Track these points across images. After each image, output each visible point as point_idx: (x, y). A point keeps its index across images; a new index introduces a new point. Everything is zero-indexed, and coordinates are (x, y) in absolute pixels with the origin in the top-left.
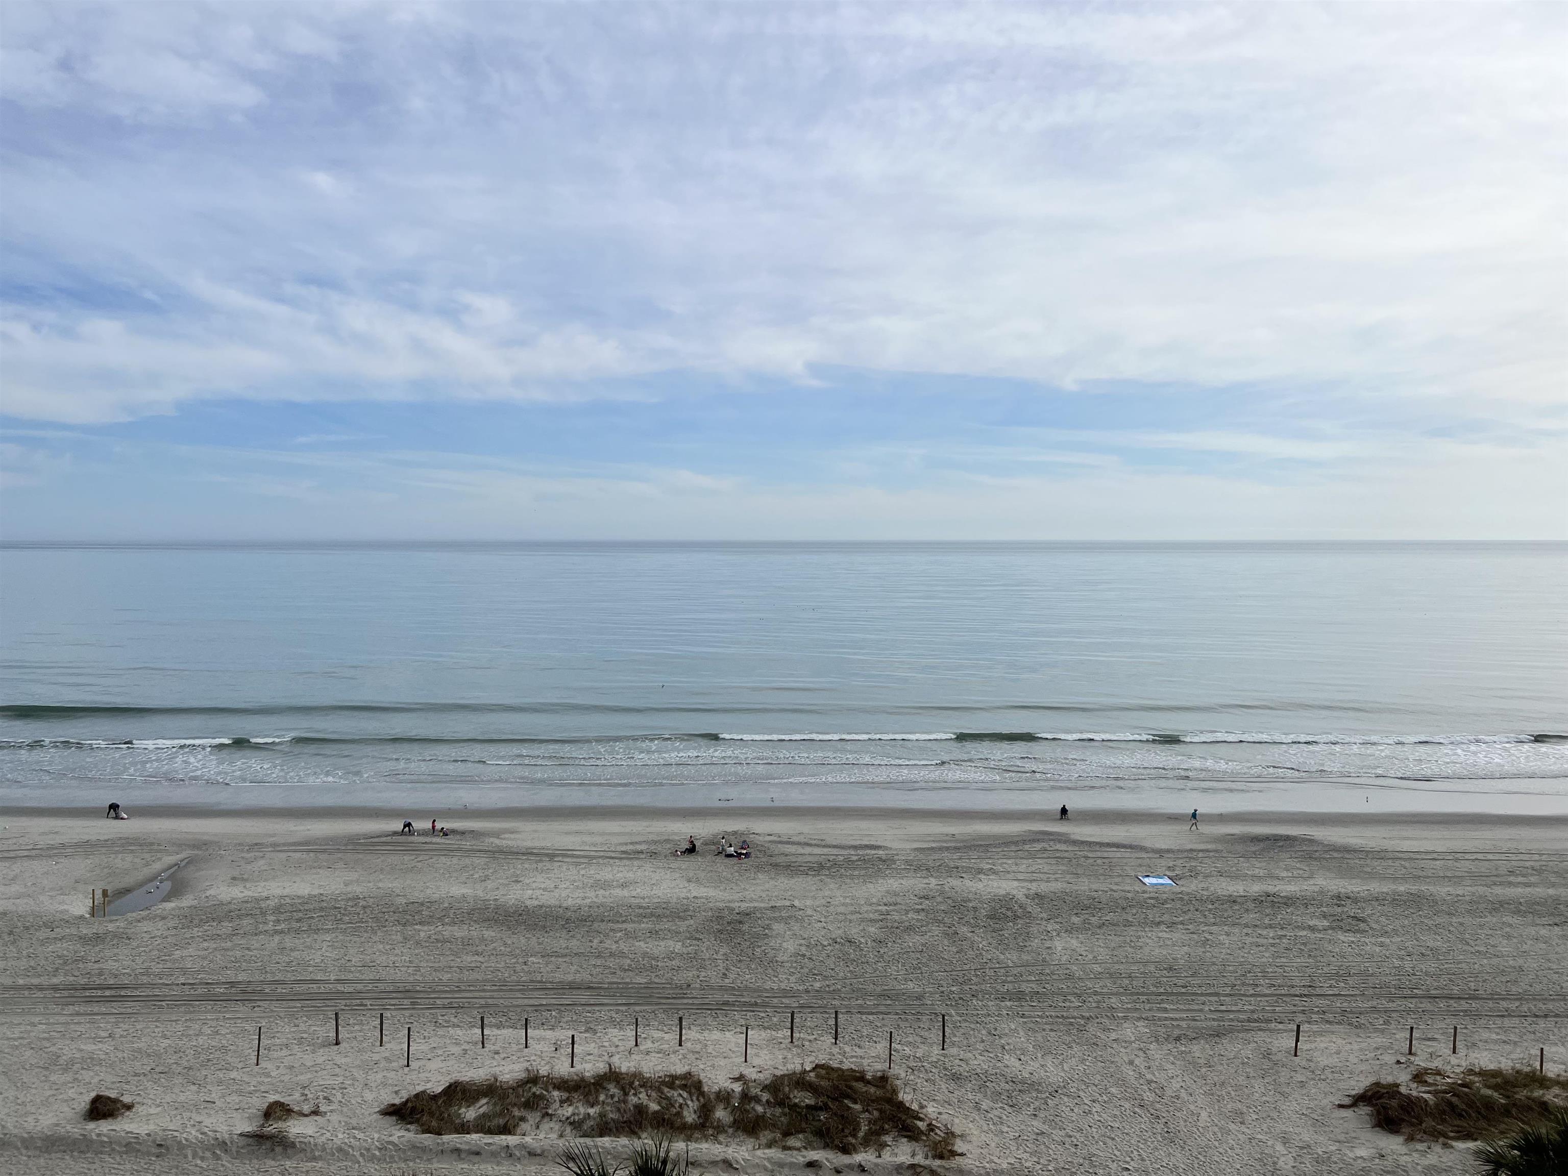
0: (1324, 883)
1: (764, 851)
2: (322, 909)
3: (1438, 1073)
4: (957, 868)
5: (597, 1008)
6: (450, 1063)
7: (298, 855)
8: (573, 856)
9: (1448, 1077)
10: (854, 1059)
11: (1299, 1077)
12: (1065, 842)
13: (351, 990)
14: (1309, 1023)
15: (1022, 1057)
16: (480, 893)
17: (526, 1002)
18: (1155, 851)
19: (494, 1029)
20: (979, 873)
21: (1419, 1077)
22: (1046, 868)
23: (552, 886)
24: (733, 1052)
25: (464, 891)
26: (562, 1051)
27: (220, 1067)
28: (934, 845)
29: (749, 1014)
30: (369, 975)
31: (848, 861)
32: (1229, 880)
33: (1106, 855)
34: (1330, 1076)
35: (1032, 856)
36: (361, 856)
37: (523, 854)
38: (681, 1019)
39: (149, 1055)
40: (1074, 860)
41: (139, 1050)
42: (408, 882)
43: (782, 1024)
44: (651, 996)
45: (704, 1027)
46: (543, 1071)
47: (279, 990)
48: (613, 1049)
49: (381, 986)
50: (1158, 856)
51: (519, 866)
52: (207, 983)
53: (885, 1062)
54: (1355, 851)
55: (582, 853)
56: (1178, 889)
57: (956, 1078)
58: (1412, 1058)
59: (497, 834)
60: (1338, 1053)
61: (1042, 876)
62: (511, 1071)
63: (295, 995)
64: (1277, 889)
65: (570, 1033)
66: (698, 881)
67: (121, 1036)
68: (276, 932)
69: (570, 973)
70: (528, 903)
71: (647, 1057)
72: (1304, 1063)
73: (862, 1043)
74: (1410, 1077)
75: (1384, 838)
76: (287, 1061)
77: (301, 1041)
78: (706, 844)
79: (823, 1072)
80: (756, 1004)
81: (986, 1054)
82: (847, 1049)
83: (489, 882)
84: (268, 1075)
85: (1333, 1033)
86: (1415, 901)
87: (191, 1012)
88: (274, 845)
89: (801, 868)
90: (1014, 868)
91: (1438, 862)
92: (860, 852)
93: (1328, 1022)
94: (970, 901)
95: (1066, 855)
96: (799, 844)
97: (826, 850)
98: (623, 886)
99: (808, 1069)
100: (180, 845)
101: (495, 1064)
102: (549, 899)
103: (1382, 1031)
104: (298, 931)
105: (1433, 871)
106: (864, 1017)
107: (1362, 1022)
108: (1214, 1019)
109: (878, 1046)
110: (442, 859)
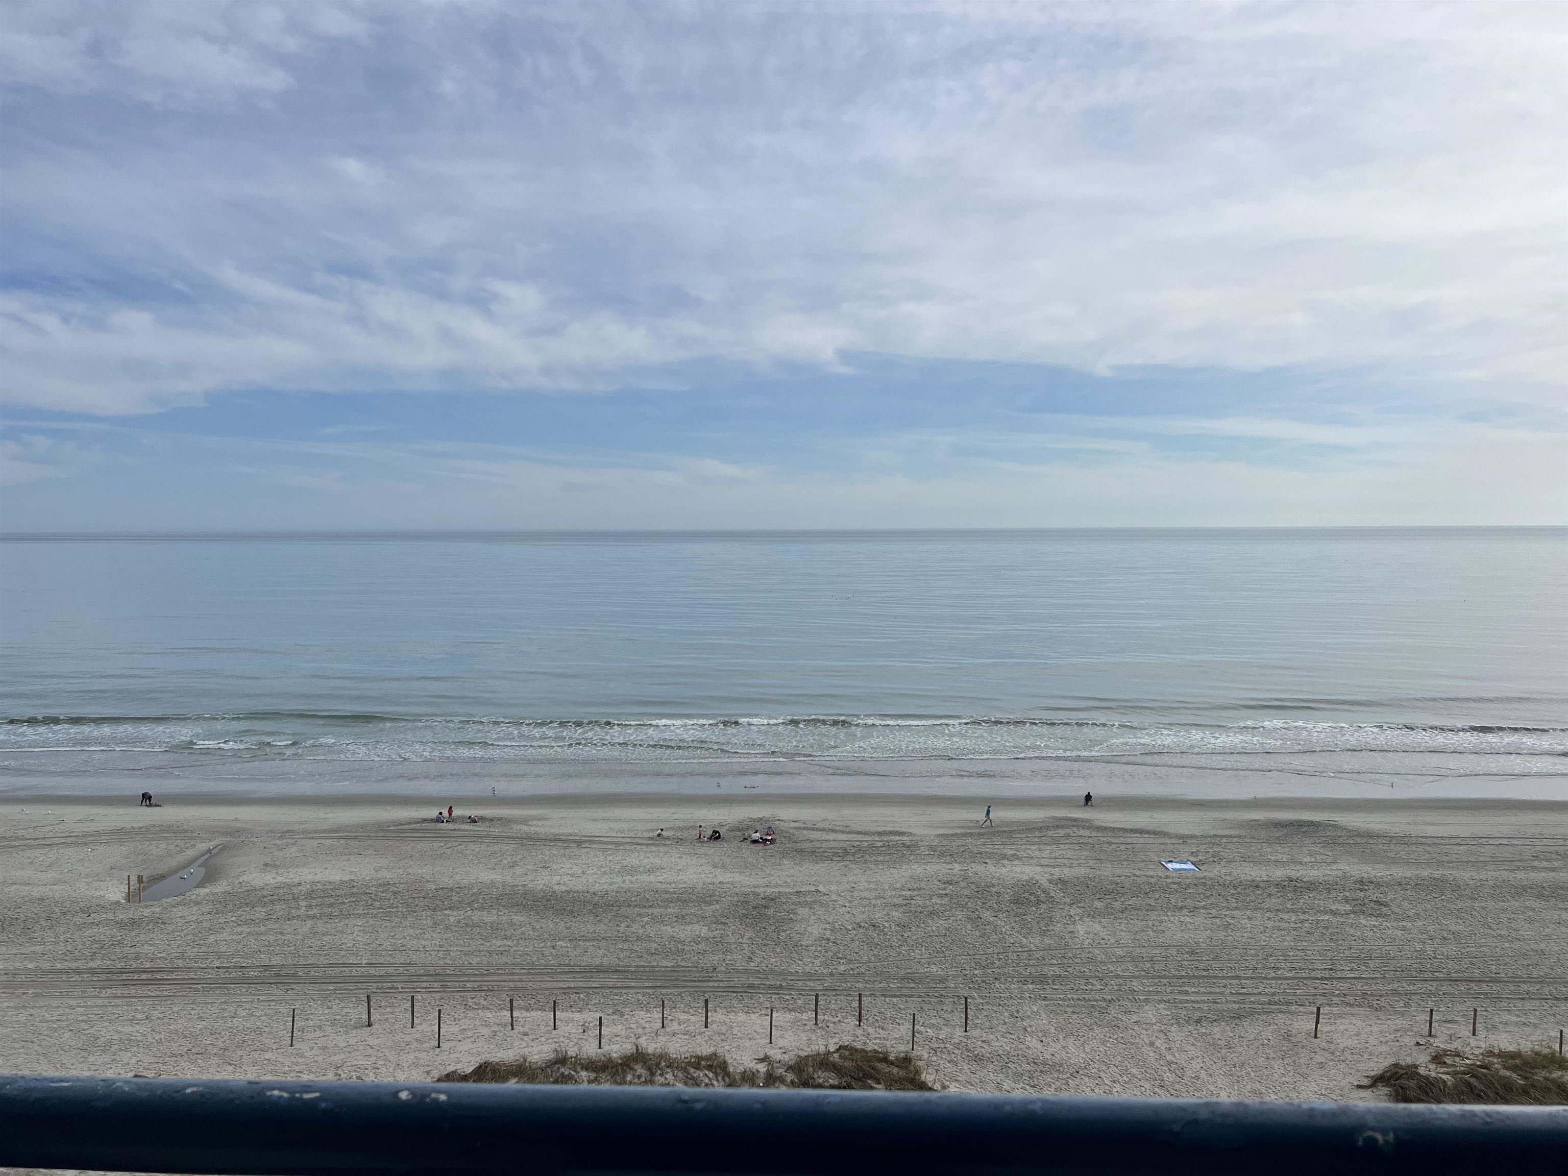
0: (1347, 868)
1: (790, 838)
2: (353, 895)
3: (1457, 1054)
4: (981, 853)
5: (624, 991)
6: (479, 1045)
7: (328, 842)
8: (600, 842)
9: (1467, 1058)
10: (878, 1041)
11: (1319, 1058)
12: (1089, 828)
13: (382, 973)
14: (1330, 1005)
15: (1044, 1039)
16: (509, 879)
17: (555, 985)
18: (1178, 836)
19: (524, 1012)
20: (1003, 859)
21: (1437, 1059)
22: (1070, 854)
23: (580, 872)
24: (758, 1033)
25: (493, 877)
26: (590, 1033)
27: (255, 1047)
28: (958, 831)
29: (774, 996)
30: (400, 958)
31: (873, 846)
32: (1252, 865)
33: (1129, 840)
34: (1350, 1057)
35: (1055, 841)
36: (390, 843)
37: (551, 840)
38: (706, 1001)
39: (185, 1037)
40: (1097, 846)
41: (176, 1032)
42: (438, 868)
43: (807, 1006)
44: (677, 980)
45: (730, 1010)
46: (571, 1052)
47: (312, 973)
48: (640, 1031)
49: (412, 970)
50: (1181, 841)
51: (547, 852)
52: (242, 967)
53: (908, 1043)
54: (1378, 836)
55: (609, 839)
56: (1200, 875)
57: (978, 1059)
58: (1432, 1040)
59: (525, 821)
60: (1358, 1034)
61: (1066, 861)
62: (539, 1052)
63: (326, 978)
64: (1300, 874)
65: (598, 1015)
66: (724, 866)
67: (159, 1018)
68: (308, 917)
69: (599, 956)
70: (556, 888)
71: (674, 1039)
72: (1324, 1045)
73: (886, 1025)
74: (1429, 1058)
75: (1409, 824)
76: (321, 1042)
77: (333, 1023)
78: (732, 831)
79: (847, 1053)
80: (781, 987)
81: (1008, 1036)
82: (871, 1030)
83: (517, 868)
84: (302, 1056)
85: (1353, 1015)
86: (1438, 886)
87: (225, 995)
88: (305, 832)
89: (826, 854)
90: (1037, 854)
91: (1462, 847)
92: (885, 838)
93: (1349, 1005)
94: (994, 886)
95: (1090, 840)
96: (824, 830)
97: (850, 836)
98: (650, 871)
99: (832, 1050)
100: (214, 832)
101: (524, 1045)
102: (577, 885)
103: (1403, 1014)
104: (330, 916)
105: (1457, 856)
106: (887, 999)
107: (1382, 1004)
108: (1234, 1002)
109: (902, 1028)
110: (472, 846)
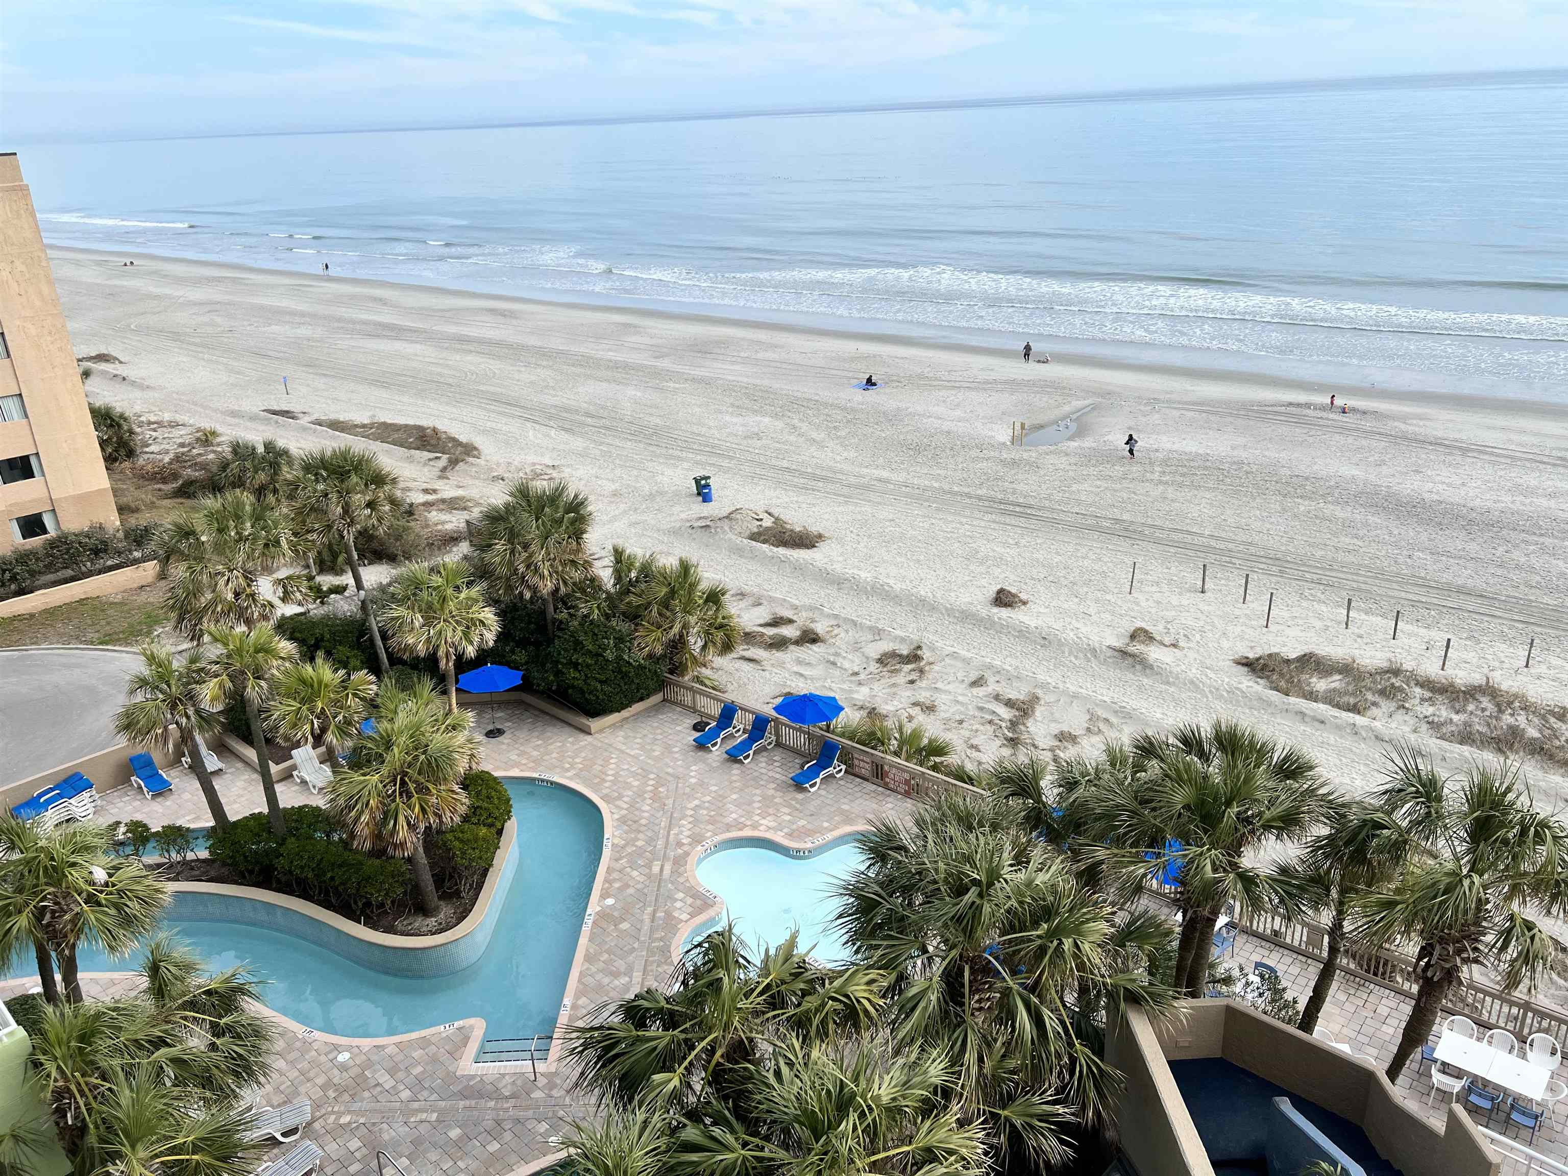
2: (1206, 468)
5: (1486, 618)
6: (1309, 635)
7: (1192, 414)
8: (1491, 454)
13: (1222, 547)
16: (1372, 478)
17: (1403, 595)
19: (1362, 614)
23: (1460, 482)
25: (1355, 472)
26: (1434, 652)
27: (1100, 587)
30: (1242, 536)
36: (1252, 423)
37: (1431, 443)
39: (1045, 566)
41: (1037, 561)
42: (1296, 455)
46: (1408, 666)
47: (1157, 534)
48: (1496, 664)
49: (1253, 550)
51: (1424, 456)
52: (1097, 517)
59: (1404, 418)
62: (1371, 657)
63: (1169, 541)
67: (1025, 546)
68: (1160, 482)
69: (1464, 576)
70: (1426, 496)
71: (1537, 682)
76: (1157, 596)
77: (1170, 582)
83: (1384, 467)
84: (1138, 604)
87: (1081, 538)
88: (1170, 402)
100: (1087, 392)
101: (1356, 646)
102: (1454, 496)
104: (1181, 485)
110: (1337, 437)
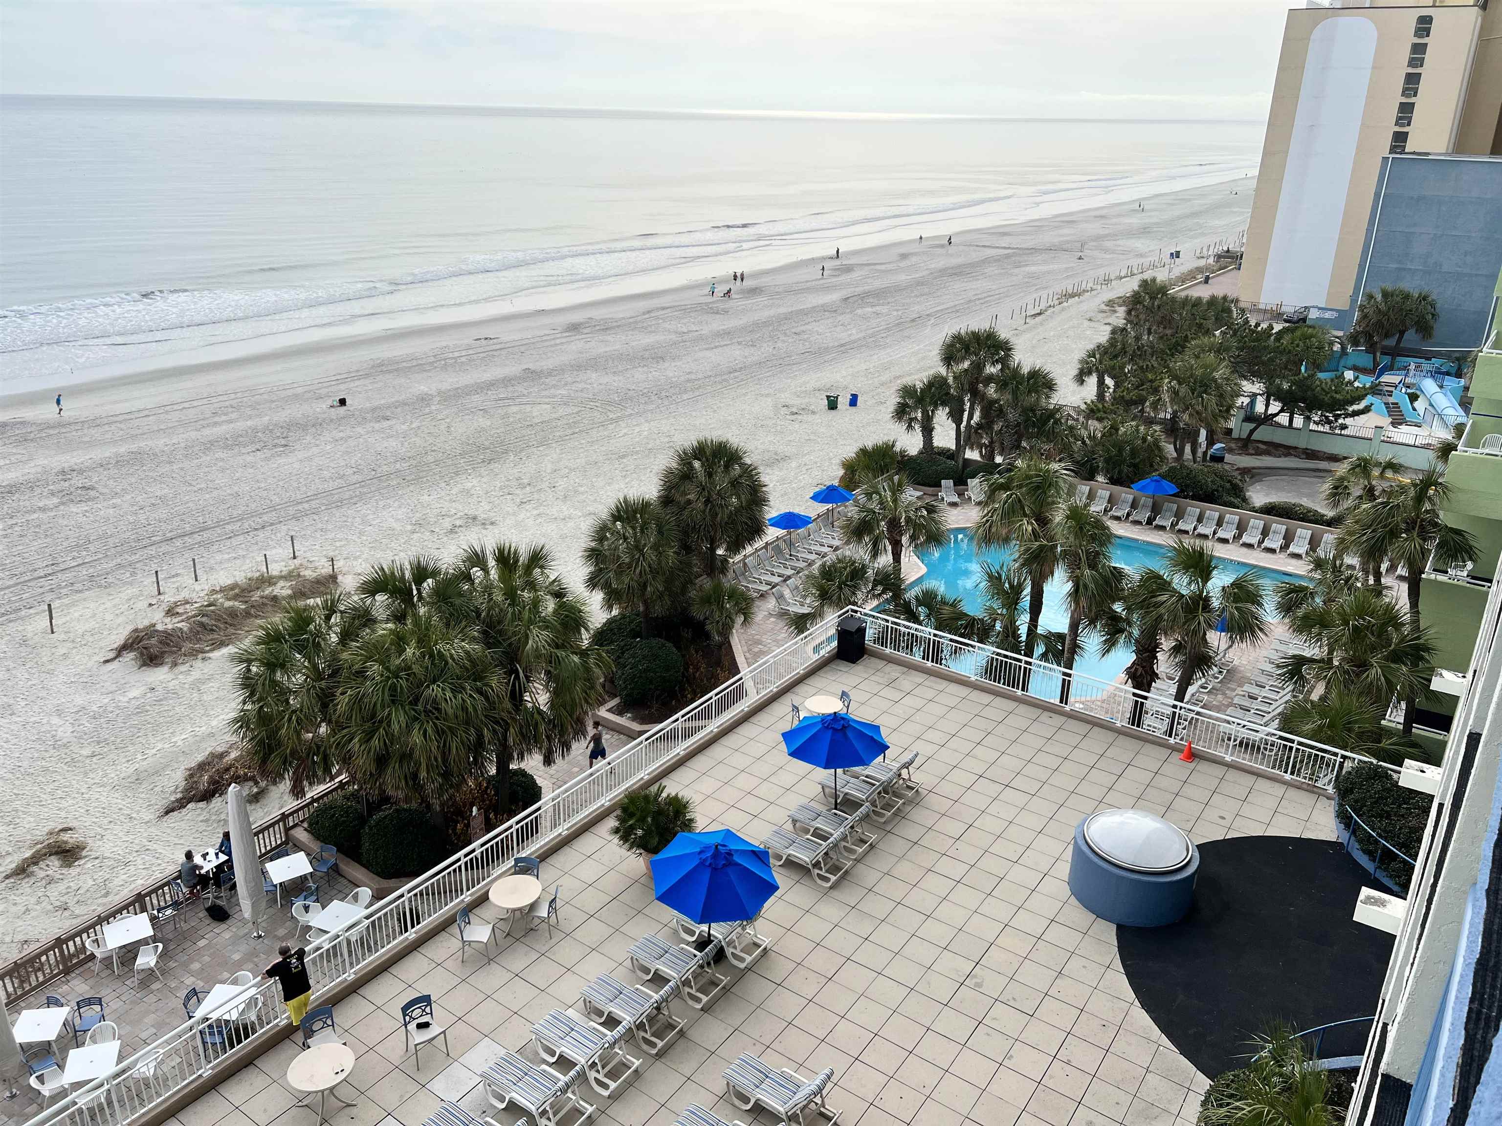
0: (46, 462)
3: (187, 602)
9: (196, 602)
11: (61, 651)
14: (60, 598)
21: (171, 612)
34: (90, 639)
58: (162, 597)
60: (94, 615)
72: (62, 637)
74: (163, 614)
75: (97, 406)
85: (84, 600)
86: (137, 458)
91: (151, 418)
93: (78, 592)
103: (131, 584)
105: (147, 427)
107: (111, 581)
